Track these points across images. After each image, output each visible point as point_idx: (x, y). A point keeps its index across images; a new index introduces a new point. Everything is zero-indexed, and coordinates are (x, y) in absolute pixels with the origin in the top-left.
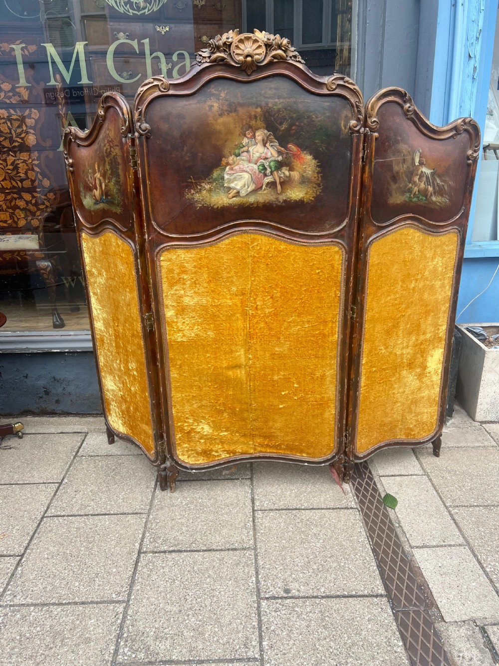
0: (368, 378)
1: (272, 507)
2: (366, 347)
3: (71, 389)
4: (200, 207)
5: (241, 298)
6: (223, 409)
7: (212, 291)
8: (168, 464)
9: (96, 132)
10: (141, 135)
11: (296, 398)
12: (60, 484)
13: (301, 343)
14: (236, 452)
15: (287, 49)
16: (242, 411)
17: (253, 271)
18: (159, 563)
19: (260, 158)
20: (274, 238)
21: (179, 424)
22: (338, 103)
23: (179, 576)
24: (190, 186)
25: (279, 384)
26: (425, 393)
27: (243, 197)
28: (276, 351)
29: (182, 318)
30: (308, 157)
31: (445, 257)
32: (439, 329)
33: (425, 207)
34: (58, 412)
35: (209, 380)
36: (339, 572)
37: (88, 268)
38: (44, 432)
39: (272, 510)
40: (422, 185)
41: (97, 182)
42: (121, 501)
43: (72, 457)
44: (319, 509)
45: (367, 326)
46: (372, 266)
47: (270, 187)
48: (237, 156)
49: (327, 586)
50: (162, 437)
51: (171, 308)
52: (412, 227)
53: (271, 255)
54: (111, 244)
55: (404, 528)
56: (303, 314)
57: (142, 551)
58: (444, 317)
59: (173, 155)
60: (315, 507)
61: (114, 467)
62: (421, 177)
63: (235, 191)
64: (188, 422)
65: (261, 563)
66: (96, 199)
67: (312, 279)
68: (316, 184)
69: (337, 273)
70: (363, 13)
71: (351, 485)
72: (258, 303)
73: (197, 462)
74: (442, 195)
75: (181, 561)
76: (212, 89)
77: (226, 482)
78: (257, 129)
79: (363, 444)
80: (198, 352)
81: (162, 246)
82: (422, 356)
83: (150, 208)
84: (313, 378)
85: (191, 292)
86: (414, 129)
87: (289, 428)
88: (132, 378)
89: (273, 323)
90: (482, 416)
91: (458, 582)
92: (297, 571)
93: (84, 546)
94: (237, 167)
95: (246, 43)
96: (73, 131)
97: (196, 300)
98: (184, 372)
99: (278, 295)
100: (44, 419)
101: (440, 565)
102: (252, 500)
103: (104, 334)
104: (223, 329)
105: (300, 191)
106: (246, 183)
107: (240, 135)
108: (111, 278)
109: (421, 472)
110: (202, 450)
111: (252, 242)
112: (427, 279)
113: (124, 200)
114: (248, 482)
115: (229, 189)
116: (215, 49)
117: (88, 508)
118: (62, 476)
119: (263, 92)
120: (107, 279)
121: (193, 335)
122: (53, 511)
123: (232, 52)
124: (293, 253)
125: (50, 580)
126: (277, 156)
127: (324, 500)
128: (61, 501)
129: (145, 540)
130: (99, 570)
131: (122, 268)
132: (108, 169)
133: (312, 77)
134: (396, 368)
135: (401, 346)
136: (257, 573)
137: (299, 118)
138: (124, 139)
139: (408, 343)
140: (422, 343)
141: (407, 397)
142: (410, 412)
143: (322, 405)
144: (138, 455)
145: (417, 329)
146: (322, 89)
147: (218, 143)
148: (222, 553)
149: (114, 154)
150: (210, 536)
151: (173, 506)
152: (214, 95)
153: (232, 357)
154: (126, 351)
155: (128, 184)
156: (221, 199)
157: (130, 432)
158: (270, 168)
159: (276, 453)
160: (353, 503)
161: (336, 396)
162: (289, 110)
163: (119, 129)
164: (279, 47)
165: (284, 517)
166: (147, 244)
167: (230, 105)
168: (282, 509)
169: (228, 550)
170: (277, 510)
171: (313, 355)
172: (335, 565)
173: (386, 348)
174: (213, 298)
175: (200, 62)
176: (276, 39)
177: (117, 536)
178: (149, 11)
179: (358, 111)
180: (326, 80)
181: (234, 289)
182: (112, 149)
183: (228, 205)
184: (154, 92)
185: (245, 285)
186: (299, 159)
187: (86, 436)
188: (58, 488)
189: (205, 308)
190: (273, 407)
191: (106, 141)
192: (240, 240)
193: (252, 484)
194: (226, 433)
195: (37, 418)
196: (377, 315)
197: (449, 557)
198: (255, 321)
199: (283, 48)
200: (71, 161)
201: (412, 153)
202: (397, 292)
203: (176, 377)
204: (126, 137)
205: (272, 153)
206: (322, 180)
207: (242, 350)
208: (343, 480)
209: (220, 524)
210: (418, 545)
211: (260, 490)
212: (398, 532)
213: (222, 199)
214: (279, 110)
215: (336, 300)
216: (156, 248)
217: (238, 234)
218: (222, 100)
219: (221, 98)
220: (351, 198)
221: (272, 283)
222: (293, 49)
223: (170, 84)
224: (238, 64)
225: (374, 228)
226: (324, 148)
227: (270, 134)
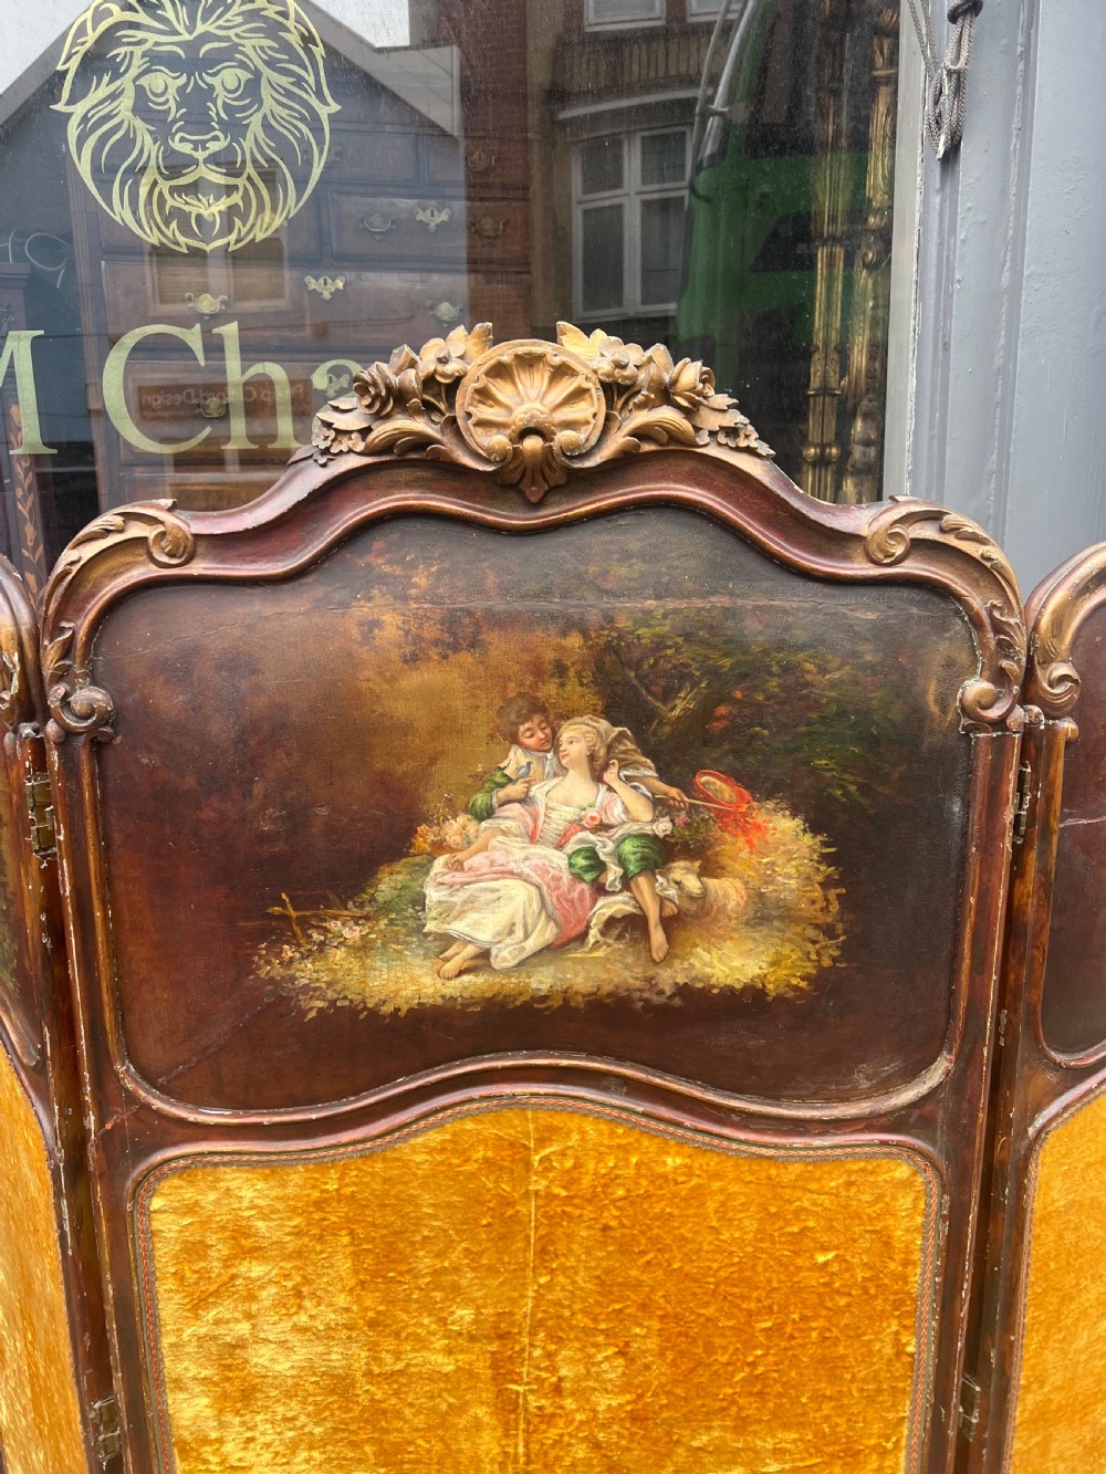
4: (320, 1010)
5: (494, 1347)
7: (373, 1324)
15: (696, 404)
17: (543, 1251)
19: (578, 824)
20: (636, 1125)
22: (911, 610)
24: (278, 931)
27: (507, 972)
29: (243, 1423)
30: (784, 826)
46: (1042, 1220)
47: (620, 937)
48: (480, 819)
51: (198, 1389)
53: (621, 1192)
56: (759, 1421)
59: (207, 814)
63: (470, 950)
67: (797, 1289)
68: (817, 927)
69: (906, 1263)
70: (940, 252)
76: (377, 556)
78: (566, 716)
81: (158, 1157)
83: (108, 1015)
85: (281, 1327)
89: (628, 1449)
94: (478, 861)
95: (522, 377)
97: (301, 1355)
99: (652, 1343)
104: (417, 1461)
105: (748, 953)
107: (492, 736)
111: (542, 1142)
113: (18, 956)
115: (447, 940)
116: (385, 405)
119: (592, 569)
123: (459, 413)
124: (716, 1185)
126: (648, 817)
131: (30, 1178)
133: (804, 509)
137: (749, 672)
146: (846, 558)
147: (401, 769)
152: (383, 579)
156: (408, 982)
158: (622, 862)
162: (703, 642)
164: (665, 394)
166: (92, 1152)
167: (451, 622)
174: (373, 1347)
175: (326, 452)
176: (649, 362)
178: (239, 240)
179: (1000, 642)
180: (860, 520)
181: (465, 1314)
183: (440, 1001)
184: (129, 566)
185: (513, 1301)
186: (745, 832)
189: (340, 1385)
192: (489, 1130)
196: (1057, 1398)
198: (553, 1433)
199: (680, 400)
204: (13, 733)
205: (626, 804)
206: (841, 912)
213: (413, 980)
214: (659, 645)
215: (901, 1368)
216: (134, 1168)
217: (488, 1111)
218: (416, 599)
219: (413, 592)
220: (964, 978)
221: (622, 1299)
222: (723, 400)
223: (196, 536)
224: (487, 461)
225: (1052, 1077)
226: (853, 788)
227: (622, 735)
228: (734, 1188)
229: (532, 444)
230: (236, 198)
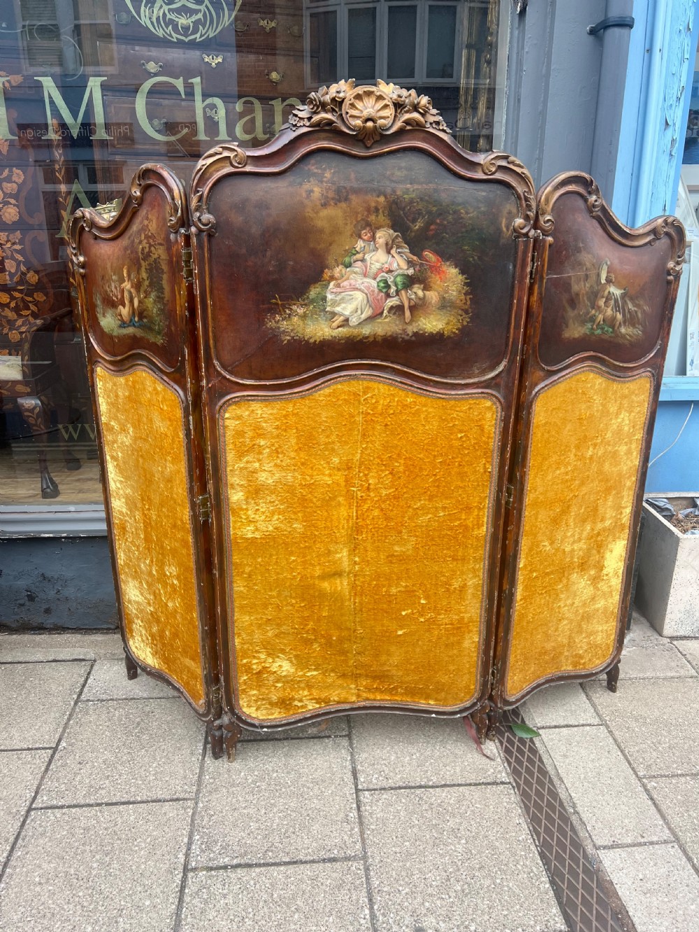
0: (526, 588)
1: (385, 784)
2: (525, 543)
3: (70, 591)
4: (288, 340)
5: (346, 473)
6: (313, 637)
7: (303, 464)
8: (226, 719)
9: (126, 220)
10: (200, 231)
11: (422, 620)
12: (55, 749)
13: (433, 539)
14: (330, 701)
15: (426, 112)
16: (341, 640)
17: (364, 435)
18: (217, 888)
19: (381, 270)
20: (398, 386)
21: (245, 661)
22: (498, 192)
23: (250, 910)
24: (274, 310)
25: (398, 600)
26: (600, 604)
27: (354, 327)
28: (397, 551)
29: (255, 503)
30: (452, 272)
31: (632, 411)
32: (621, 513)
33: (610, 342)
34: (48, 626)
35: (294, 595)
36: (494, 896)
37: (104, 419)
38: (27, 660)
39: (384, 789)
40: (609, 312)
41: (126, 295)
42: (152, 778)
43: (72, 703)
44: (454, 785)
45: (527, 513)
46: (536, 427)
47: (394, 314)
48: (347, 267)
49: (478, 920)
50: (217, 680)
51: (239, 489)
52: (592, 371)
53: (392, 412)
54: (144, 389)
55: (582, 815)
56: (437, 496)
57: (190, 867)
58: (629, 495)
59: (250, 263)
60: (448, 783)
61: (138, 720)
62: (608, 299)
63: (342, 318)
64: (259, 658)
65: (375, 882)
66: (122, 320)
67: (451, 447)
68: (462, 310)
69: (489, 438)
70: (517, 56)
71: (498, 744)
72: (370, 482)
73: (270, 717)
74: (633, 325)
75: (252, 882)
76: (312, 166)
77: (311, 742)
78: (378, 228)
79: (516, 683)
80: (277, 554)
81: (228, 397)
82: (599, 552)
83: (211, 342)
84: (448, 590)
85: (270, 465)
86: (600, 231)
87: (411, 664)
88: (169, 589)
89: (392, 510)
90: (672, 630)
91: (670, 905)
92: (430, 895)
93: (97, 861)
94: (345, 283)
95: (366, 100)
96: (87, 215)
97: (277, 476)
98: (255, 584)
99: (401, 469)
100: (26, 638)
101: (641, 877)
102: (353, 772)
103: (127, 518)
104: (318, 520)
105: (438, 320)
106: (359, 307)
107: (352, 235)
108: (141, 438)
109: (597, 721)
110: (279, 698)
111: (365, 393)
112: (608, 443)
113: (169, 327)
114: (345, 742)
115: (334, 314)
116: (318, 108)
117: (101, 792)
118: (57, 736)
119: (388, 173)
120: (135, 439)
121: (271, 528)
122: (45, 798)
123: (344, 112)
124: (424, 409)
125: (45, 922)
126: (406, 267)
127: (461, 771)
128: (58, 780)
129: (194, 847)
130: (123, 903)
131: (161, 426)
132: (145, 278)
133: (462, 153)
134: (563, 571)
135: (572, 539)
136: (370, 900)
137: (442, 213)
138: (172, 236)
139: (580, 534)
140: (599, 534)
141: (577, 611)
142: (580, 632)
143: (459, 628)
144: (174, 697)
145: (593, 513)
146: (476, 172)
147: (319, 247)
148: (315, 865)
149: (156, 256)
150: (294, 836)
151: (233, 785)
152: (314, 175)
153: (329, 562)
154: (162, 547)
155: (178, 302)
156: (320, 330)
157: (164, 667)
158: (396, 285)
159: (390, 700)
160: (504, 774)
161: (481, 616)
162: (427, 201)
163: (164, 219)
164: (415, 108)
165: (404, 801)
166: (204, 395)
167: (338, 191)
168: (400, 788)
169: (324, 860)
170: (392, 789)
171: (449, 557)
172: (487, 882)
173: (552, 543)
174: (303, 474)
175: (295, 125)
176: (410, 96)
177: (149, 840)
178: (201, 36)
179: (527, 205)
180: (481, 158)
181: (336, 460)
182: (153, 249)
183: (330, 338)
184: (223, 167)
185: (353, 454)
186: (439, 274)
187: (92, 666)
188: (52, 756)
189: (291, 489)
190: (388, 634)
191: (143, 236)
192: (346, 389)
193: (351, 745)
194: (315, 673)
195: (14, 636)
196: (541, 497)
197: (652, 863)
198: (366, 507)
199: (421, 110)
200: (82, 259)
201: (597, 267)
202: (569, 463)
203: (241, 592)
204: (176, 233)
205: (399, 263)
206: (471, 304)
207: (345, 550)
208: (487, 736)
209: (308, 815)
210: (606, 844)
211: (364, 755)
212: (574, 822)
213: (322, 330)
214: (411, 201)
215: (486, 477)
216: (219, 400)
217: (345, 381)
218: (326, 183)
219: (325, 179)
220: (512, 331)
221: (392, 452)
222: (434, 111)
223: (248, 157)
224: (353, 130)
225: (542, 374)
226: (476, 258)
227: (397, 235)
228: (430, 410)
229: (370, 124)
230: (200, 16)
